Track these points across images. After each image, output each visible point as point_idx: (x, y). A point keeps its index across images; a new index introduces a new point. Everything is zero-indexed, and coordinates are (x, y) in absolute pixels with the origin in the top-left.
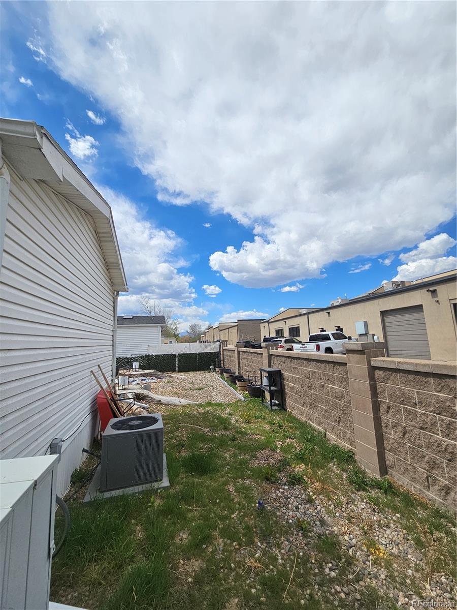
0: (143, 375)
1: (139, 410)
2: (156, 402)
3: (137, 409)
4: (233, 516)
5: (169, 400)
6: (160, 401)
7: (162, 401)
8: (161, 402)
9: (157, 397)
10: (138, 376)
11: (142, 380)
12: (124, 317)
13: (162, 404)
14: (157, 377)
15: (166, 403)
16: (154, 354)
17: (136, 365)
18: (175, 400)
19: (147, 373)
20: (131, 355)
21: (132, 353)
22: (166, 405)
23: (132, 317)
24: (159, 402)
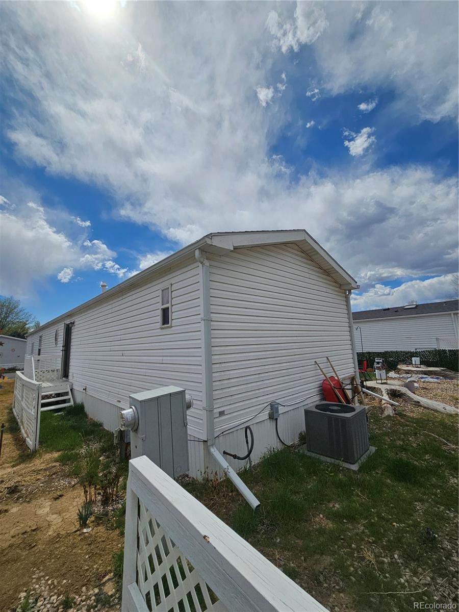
0: (425, 373)
1: (385, 405)
2: (413, 403)
3: (384, 404)
4: (395, 524)
5: (430, 404)
6: (419, 402)
7: (422, 403)
8: (420, 404)
9: (416, 397)
10: (417, 373)
11: (422, 378)
12: (406, 307)
13: (421, 406)
14: (446, 377)
15: (426, 406)
16: (447, 349)
17: (416, 360)
18: (438, 405)
19: (431, 371)
20: (416, 349)
21: (416, 347)
22: (425, 408)
23: (414, 306)
24: (417, 404)
